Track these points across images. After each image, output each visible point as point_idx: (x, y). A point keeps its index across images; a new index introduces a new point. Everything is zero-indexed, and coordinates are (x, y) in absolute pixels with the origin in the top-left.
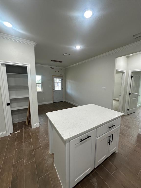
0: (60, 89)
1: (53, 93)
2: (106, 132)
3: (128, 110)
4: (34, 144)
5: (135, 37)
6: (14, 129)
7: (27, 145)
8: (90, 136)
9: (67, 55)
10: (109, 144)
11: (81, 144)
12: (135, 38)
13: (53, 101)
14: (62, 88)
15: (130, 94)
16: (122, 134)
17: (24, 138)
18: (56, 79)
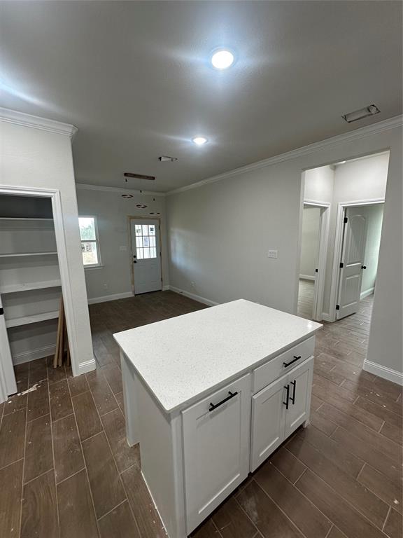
0: (154, 255)
1: (132, 266)
2: (279, 378)
3: (338, 307)
4: (83, 422)
5: (348, 120)
6: (19, 382)
7: (62, 426)
8: (236, 393)
9: (170, 159)
10: (287, 408)
11: (212, 416)
12: (350, 122)
13: (134, 292)
14: (159, 253)
15: (341, 265)
16: (322, 375)
17: (52, 408)
18: (140, 226)
